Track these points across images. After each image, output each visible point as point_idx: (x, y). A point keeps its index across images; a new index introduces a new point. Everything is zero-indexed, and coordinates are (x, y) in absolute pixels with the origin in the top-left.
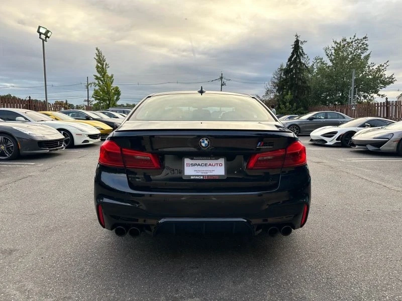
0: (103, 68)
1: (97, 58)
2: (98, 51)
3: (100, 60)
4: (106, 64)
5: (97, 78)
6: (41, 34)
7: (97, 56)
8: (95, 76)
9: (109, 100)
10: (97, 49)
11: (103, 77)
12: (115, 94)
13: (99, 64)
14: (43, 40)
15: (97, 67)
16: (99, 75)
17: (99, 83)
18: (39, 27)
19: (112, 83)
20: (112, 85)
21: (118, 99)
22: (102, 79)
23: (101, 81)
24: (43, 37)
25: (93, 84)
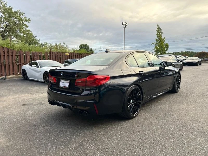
0: (160, 35)
1: (157, 30)
2: (158, 26)
3: (159, 31)
4: (162, 32)
5: (157, 40)
6: (123, 25)
7: (157, 29)
8: (156, 39)
9: (162, 51)
10: (157, 25)
11: (160, 39)
12: (165, 47)
13: (158, 33)
14: (124, 28)
15: (157, 34)
16: (158, 39)
17: (158, 43)
18: (123, 22)
19: (164, 42)
20: (164, 43)
21: (167, 50)
22: (159, 40)
23: (159, 41)
24: (124, 26)
25: (154, 44)
